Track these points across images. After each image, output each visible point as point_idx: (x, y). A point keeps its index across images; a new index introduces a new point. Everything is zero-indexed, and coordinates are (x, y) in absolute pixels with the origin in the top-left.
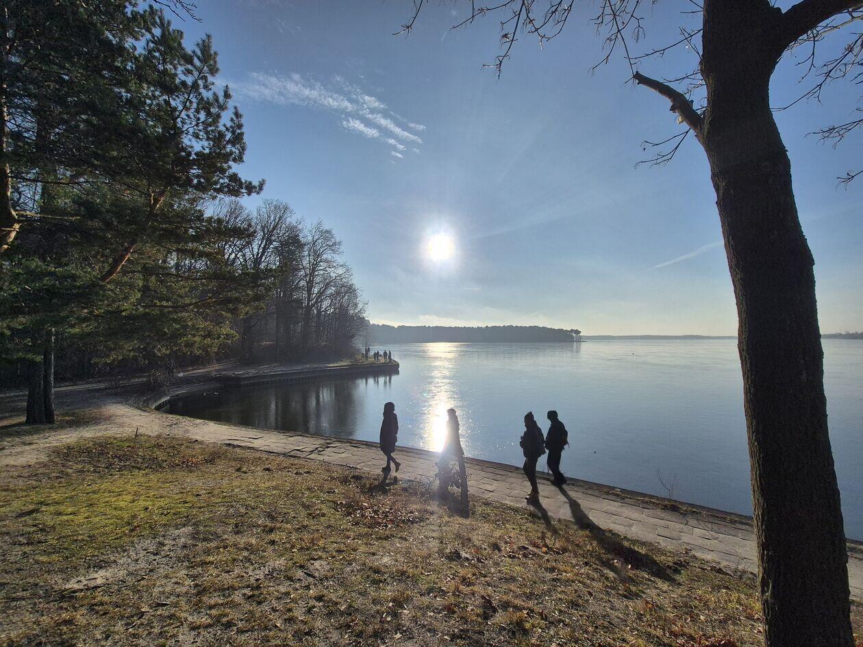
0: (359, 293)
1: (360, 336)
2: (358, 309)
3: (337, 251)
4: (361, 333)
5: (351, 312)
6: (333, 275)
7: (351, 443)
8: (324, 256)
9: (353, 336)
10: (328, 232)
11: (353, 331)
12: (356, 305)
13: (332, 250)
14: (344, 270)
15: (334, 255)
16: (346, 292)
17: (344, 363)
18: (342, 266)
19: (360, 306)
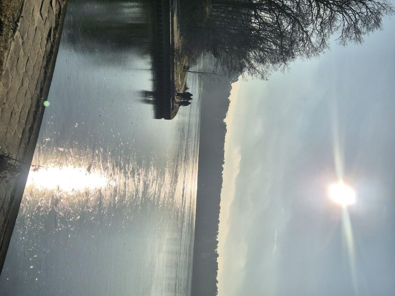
0: (280, 66)
1: (216, 65)
2: (255, 64)
3: (347, 36)
4: (220, 67)
5: (252, 54)
6: (310, 28)
7: (56, 29)
8: (339, 17)
9: (216, 54)
10: (378, 23)
11: (224, 55)
12: (262, 61)
13: (348, 29)
14: (316, 45)
15: (340, 30)
16: (282, 47)
17: (177, 39)
18: (323, 41)
19: (260, 67)
